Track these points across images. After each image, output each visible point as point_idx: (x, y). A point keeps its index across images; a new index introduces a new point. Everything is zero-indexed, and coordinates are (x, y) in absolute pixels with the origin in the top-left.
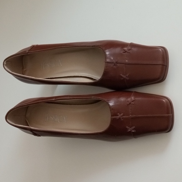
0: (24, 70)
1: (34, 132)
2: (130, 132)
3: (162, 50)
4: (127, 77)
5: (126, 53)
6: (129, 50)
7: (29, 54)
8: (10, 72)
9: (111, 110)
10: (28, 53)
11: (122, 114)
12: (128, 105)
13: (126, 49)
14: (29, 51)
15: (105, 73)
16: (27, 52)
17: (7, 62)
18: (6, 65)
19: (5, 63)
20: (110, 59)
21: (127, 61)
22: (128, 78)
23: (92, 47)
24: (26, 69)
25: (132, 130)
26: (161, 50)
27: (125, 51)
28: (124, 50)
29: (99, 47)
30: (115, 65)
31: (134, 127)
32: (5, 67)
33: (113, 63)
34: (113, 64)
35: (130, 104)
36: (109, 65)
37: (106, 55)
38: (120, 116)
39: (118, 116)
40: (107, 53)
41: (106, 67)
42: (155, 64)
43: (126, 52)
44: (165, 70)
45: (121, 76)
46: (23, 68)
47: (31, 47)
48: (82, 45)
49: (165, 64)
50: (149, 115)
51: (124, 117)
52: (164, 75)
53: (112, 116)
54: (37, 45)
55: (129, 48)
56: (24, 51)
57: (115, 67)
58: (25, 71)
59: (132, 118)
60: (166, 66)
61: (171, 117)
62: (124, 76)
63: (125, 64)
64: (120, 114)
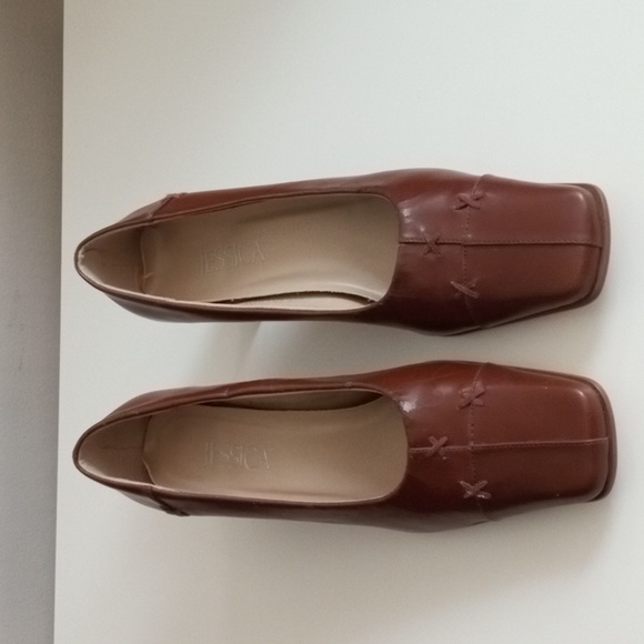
0: (146, 277)
1: (167, 501)
2: (473, 498)
3: (585, 196)
4: (471, 289)
5: (467, 210)
6: (477, 199)
7: (155, 222)
8: (99, 282)
9: (406, 428)
10: (152, 220)
11: (444, 439)
12: (463, 408)
13: (466, 196)
14: (155, 213)
15: (400, 280)
16: (148, 218)
17: (86, 251)
18: (84, 262)
19: (80, 256)
20: (416, 231)
21: (470, 236)
22: (475, 295)
23: (358, 192)
24: (151, 274)
25: (478, 493)
26: (581, 196)
27: (462, 204)
28: (461, 201)
29: (382, 194)
30: (430, 251)
31: (485, 482)
32: (82, 268)
33: (425, 243)
34: (426, 247)
35: (469, 404)
36: (412, 249)
37: (400, 217)
38: (437, 443)
39: (431, 445)
40: (406, 212)
41: (402, 256)
42: (561, 244)
43: (466, 206)
44: (599, 262)
45: (453, 287)
46: (141, 272)
47: (163, 200)
48: (325, 187)
49: (598, 243)
50: (532, 442)
51: (451, 447)
52: (596, 280)
53: (411, 445)
54: (183, 194)
55: (479, 193)
56: (140, 214)
57: (431, 257)
58: (147, 279)
59: (477, 453)
60: (601, 249)
61: (607, 448)
62: (462, 288)
63: (465, 246)
64: (438, 439)
